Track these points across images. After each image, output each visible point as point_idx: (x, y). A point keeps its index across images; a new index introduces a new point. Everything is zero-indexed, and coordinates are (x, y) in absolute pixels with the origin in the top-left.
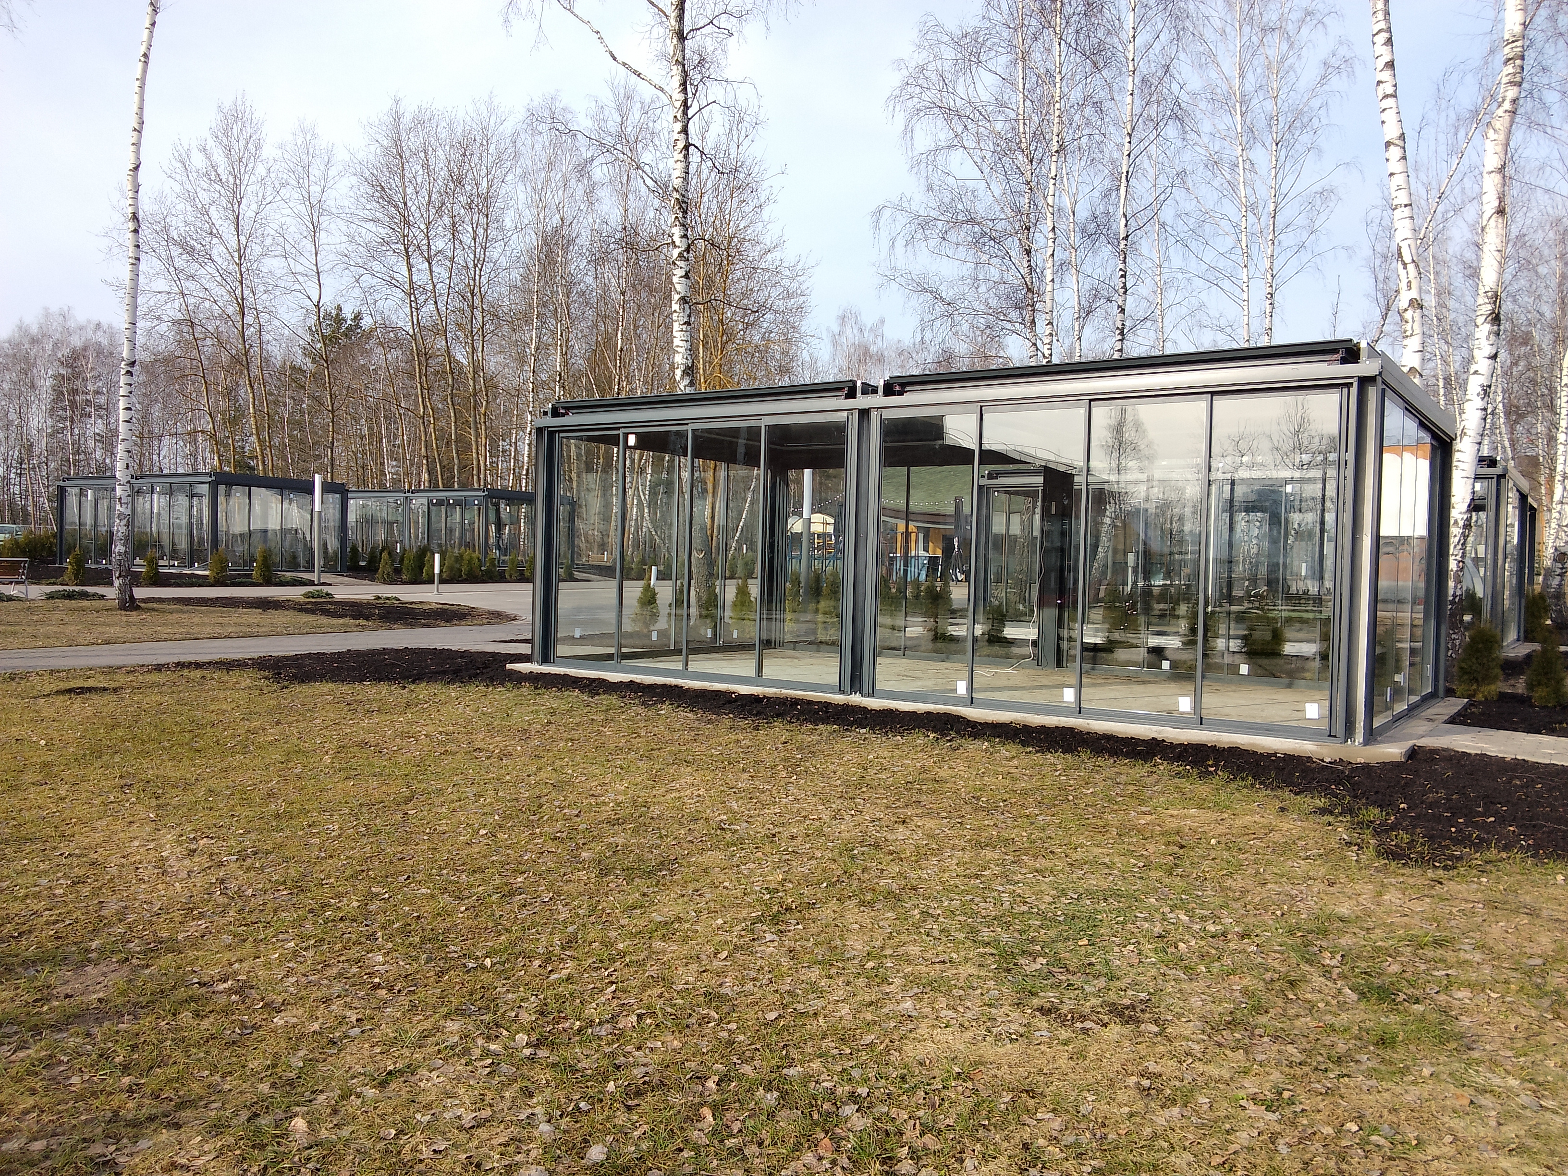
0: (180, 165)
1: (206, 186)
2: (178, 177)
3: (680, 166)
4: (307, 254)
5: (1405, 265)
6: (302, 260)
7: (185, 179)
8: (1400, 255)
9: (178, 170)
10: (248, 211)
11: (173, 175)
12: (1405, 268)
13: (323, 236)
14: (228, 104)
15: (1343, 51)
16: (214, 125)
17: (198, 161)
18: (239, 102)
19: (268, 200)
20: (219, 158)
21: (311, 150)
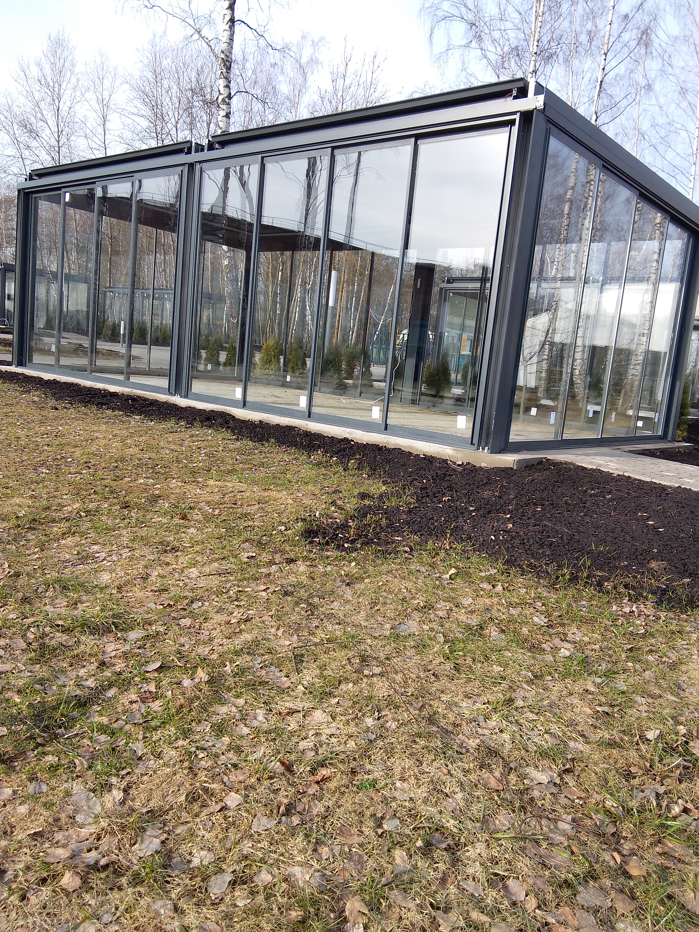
0: (23, 74)
1: (38, 88)
2: (21, 82)
4: (99, 136)
6: (95, 139)
7: (25, 83)
9: (21, 77)
10: (64, 108)
11: (18, 80)
13: (108, 125)
14: (53, 35)
16: (45, 49)
17: (34, 72)
18: (61, 34)
19: (77, 100)
20: (48, 71)
21: (105, 68)
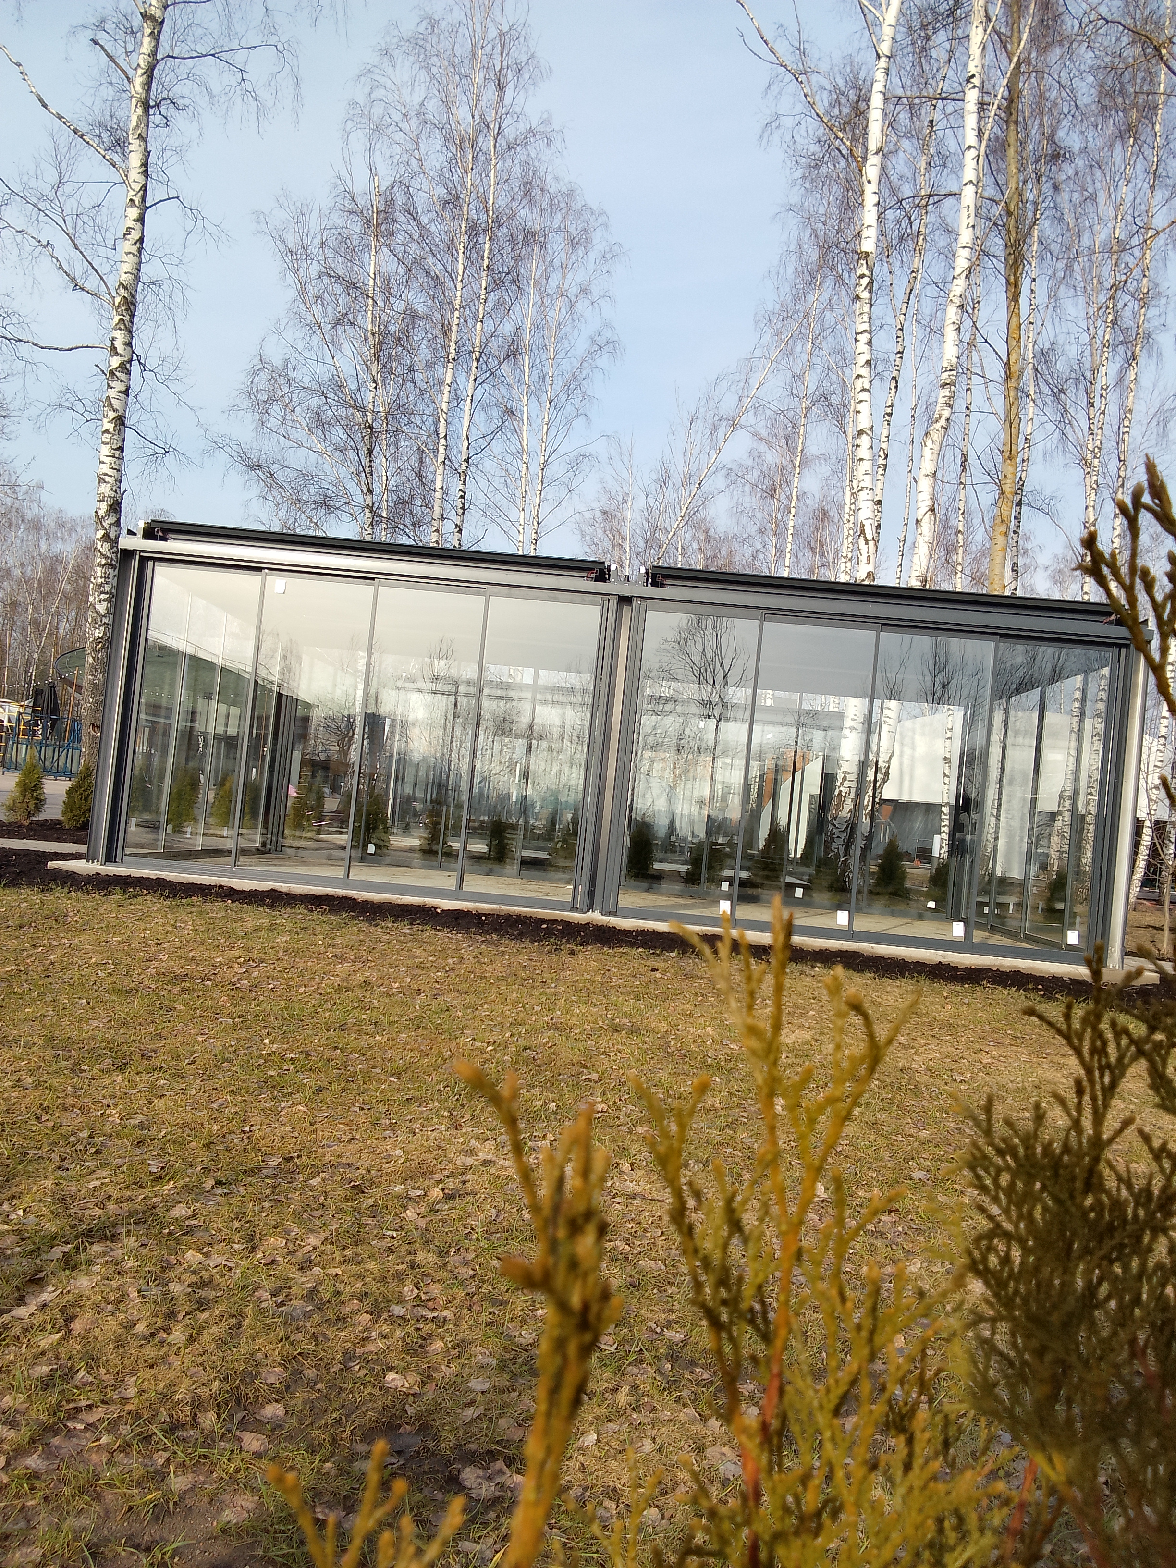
3: (132, 259)
5: (867, 542)
8: (863, 532)
12: (867, 544)
15: (607, 334)
